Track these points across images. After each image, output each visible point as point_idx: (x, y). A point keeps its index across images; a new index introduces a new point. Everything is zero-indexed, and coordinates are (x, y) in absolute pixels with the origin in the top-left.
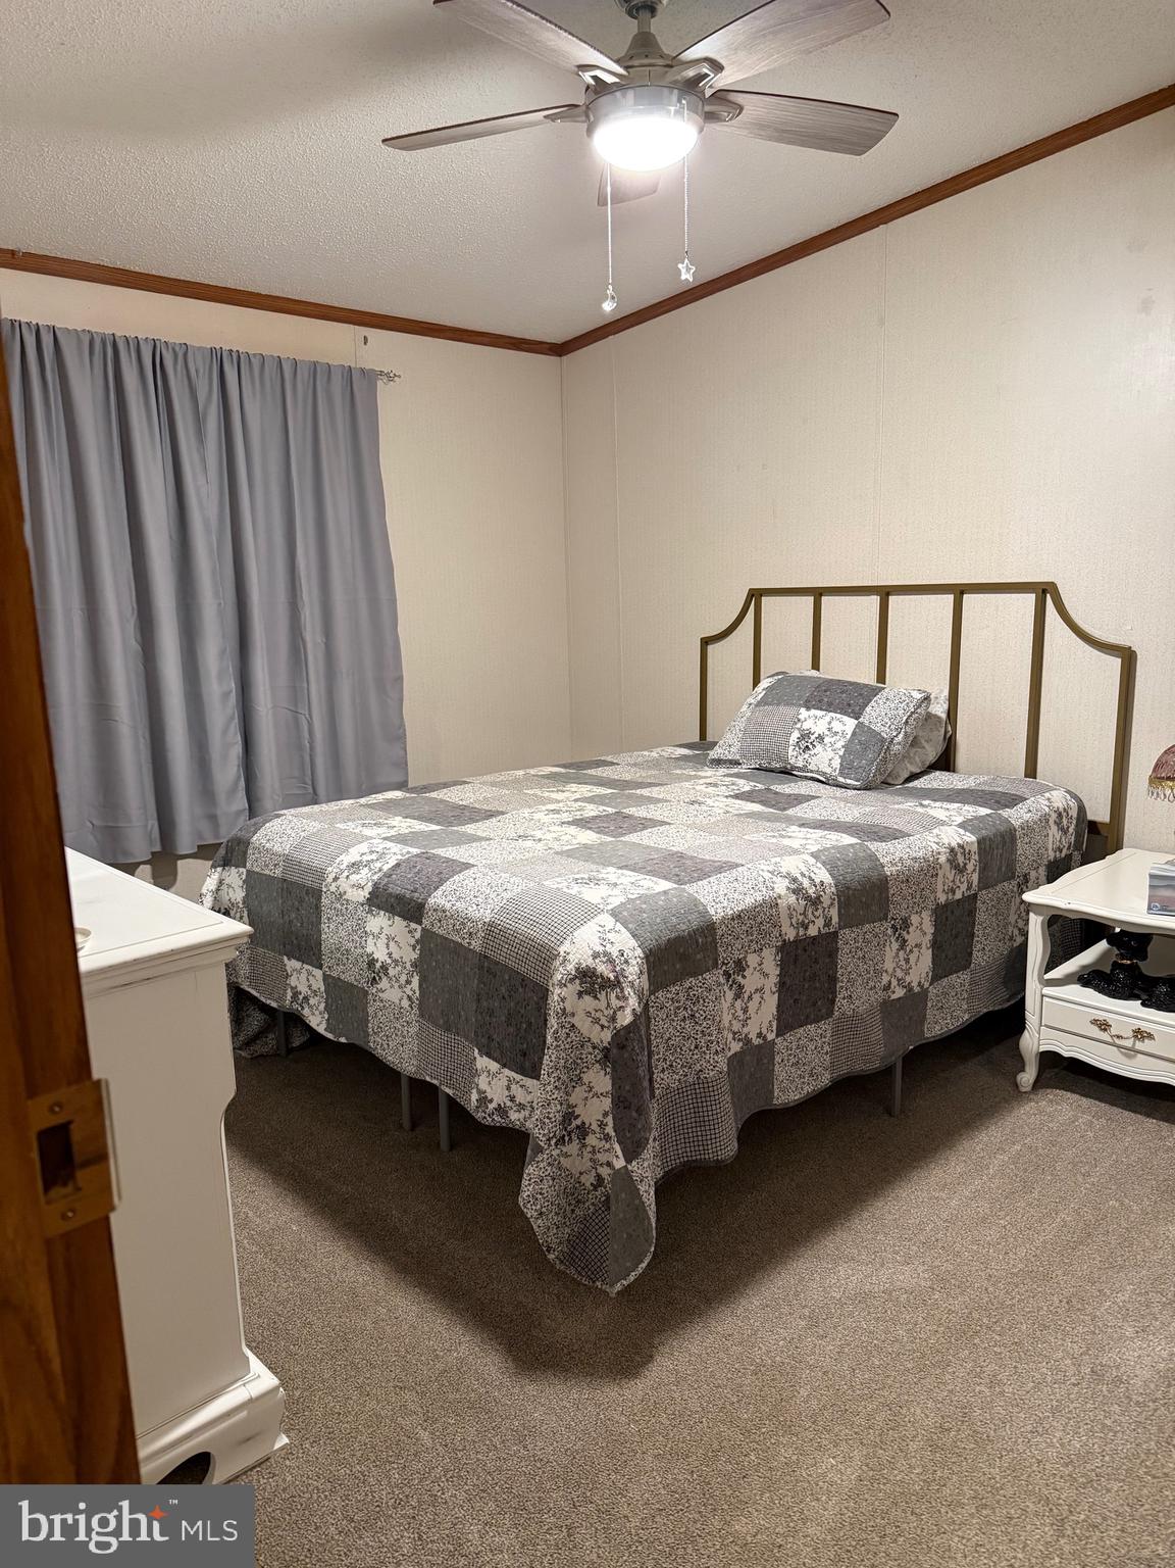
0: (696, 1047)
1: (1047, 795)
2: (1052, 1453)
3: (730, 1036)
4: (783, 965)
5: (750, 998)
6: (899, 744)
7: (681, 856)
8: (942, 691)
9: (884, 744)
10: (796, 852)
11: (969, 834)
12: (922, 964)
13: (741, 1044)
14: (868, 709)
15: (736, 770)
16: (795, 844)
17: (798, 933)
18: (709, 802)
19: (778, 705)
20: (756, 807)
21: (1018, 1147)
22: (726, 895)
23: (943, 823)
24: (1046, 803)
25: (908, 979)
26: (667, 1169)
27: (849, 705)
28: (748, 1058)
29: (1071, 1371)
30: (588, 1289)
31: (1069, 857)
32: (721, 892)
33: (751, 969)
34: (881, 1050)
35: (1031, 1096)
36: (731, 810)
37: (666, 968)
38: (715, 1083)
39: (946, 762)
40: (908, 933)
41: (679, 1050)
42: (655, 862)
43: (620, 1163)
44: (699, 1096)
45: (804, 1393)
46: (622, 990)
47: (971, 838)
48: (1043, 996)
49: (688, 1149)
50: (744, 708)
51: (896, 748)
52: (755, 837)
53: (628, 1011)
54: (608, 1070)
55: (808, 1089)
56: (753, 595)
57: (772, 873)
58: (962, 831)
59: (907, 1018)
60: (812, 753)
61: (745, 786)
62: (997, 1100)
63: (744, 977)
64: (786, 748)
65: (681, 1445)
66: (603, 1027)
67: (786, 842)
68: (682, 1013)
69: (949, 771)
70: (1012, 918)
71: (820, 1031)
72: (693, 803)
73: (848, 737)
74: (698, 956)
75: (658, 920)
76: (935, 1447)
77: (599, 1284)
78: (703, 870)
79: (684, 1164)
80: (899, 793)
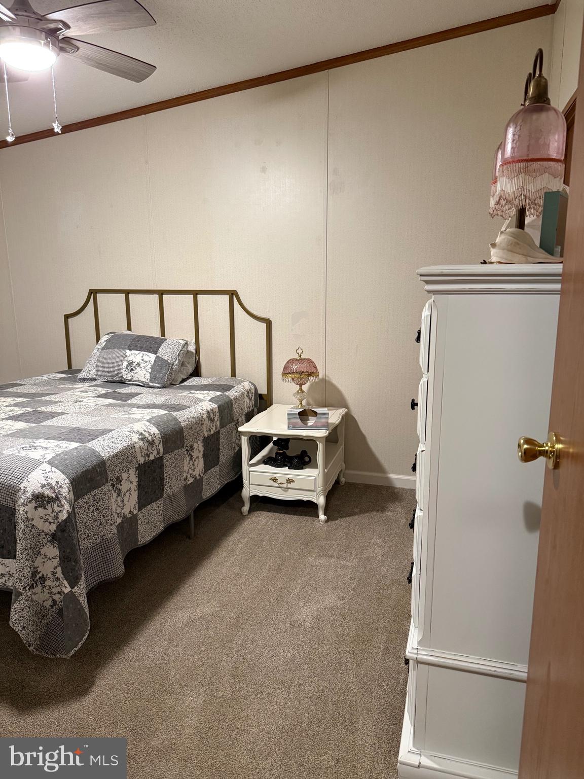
0: (101, 524)
1: (242, 384)
2: (281, 662)
3: (117, 515)
4: (139, 476)
5: (125, 495)
6: (176, 365)
7: (79, 429)
8: (192, 340)
9: (169, 365)
10: (139, 420)
11: (213, 404)
12: (200, 464)
13: (121, 518)
14: (160, 349)
15: (95, 383)
16: (138, 417)
17: (145, 460)
18: (84, 400)
19: (114, 348)
20: (111, 401)
21: (246, 540)
22: (108, 445)
23: (203, 400)
24: (242, 387)
25: (194, 473)
26: (90, 588)
27: (151, 347)
28: (125, 525)
29: (282, 627)
30: (52, 660)
31: (253, 410)
32: (106, 445)
33: (124, 480)
34: (185, 508)
35: (249, 516)
36: (98, 403)
37: (82, 487)
38: (111, 540)
39: (197, 373)
40: (193, 452)
41: (91, 527)
42: (64, 434)
43: (67, 590)
44: (104, 548)
45: (172, 673)
46: (60, 502)
47: (215, 406)
48: (250, 471)
49: (100, 576)
50: (95, 351)
51: (175, 367)
52: (116, 415)
53: (65, 512)
54: (55, 545)
55: (154, 534)
56: (92, 293)
57: (130, 432)
58: (211, 403)
59: (195, 492)
60: (135, 372)
61: (103, 391)
62: (234, 521)
63: (121, 485)
64: (121, 370)
65: (117, 717)
66: (50, 523)
67: (133, 416)
68: (92, 508)
69: (198, 376)
70: (234, 440)
71: (158, 505)
72: (76, 402)
73: (152, 363)
74: (98, 478)
75: (75, 463)
76: (234, 676)
77: (58, 656)
78: (94, 435)
79: (98, 584)
80: (180, 388)
